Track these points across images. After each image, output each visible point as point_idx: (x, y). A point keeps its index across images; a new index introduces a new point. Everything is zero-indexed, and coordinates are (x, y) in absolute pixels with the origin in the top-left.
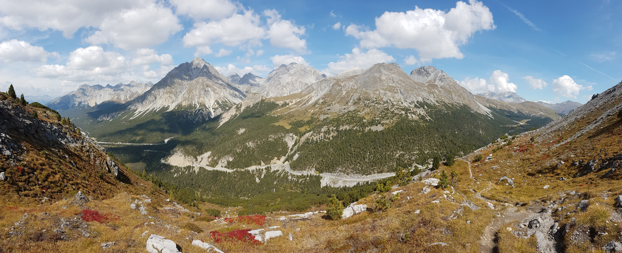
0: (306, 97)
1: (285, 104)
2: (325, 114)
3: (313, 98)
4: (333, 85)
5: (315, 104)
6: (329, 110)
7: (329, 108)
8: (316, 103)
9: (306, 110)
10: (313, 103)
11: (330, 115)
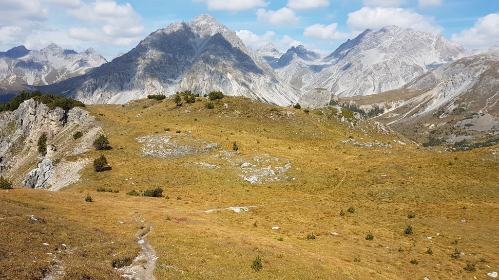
0: (420, 98)
1: (376, 111)
2: (459, 133)
3: (435, 101)
4: (482, 75)
5: (439, 113)
6: (469, 125)
7: (469, 121)
8: (441, 110)
9: (419, 124)
10: (435, 110)
11: (469, 137)
